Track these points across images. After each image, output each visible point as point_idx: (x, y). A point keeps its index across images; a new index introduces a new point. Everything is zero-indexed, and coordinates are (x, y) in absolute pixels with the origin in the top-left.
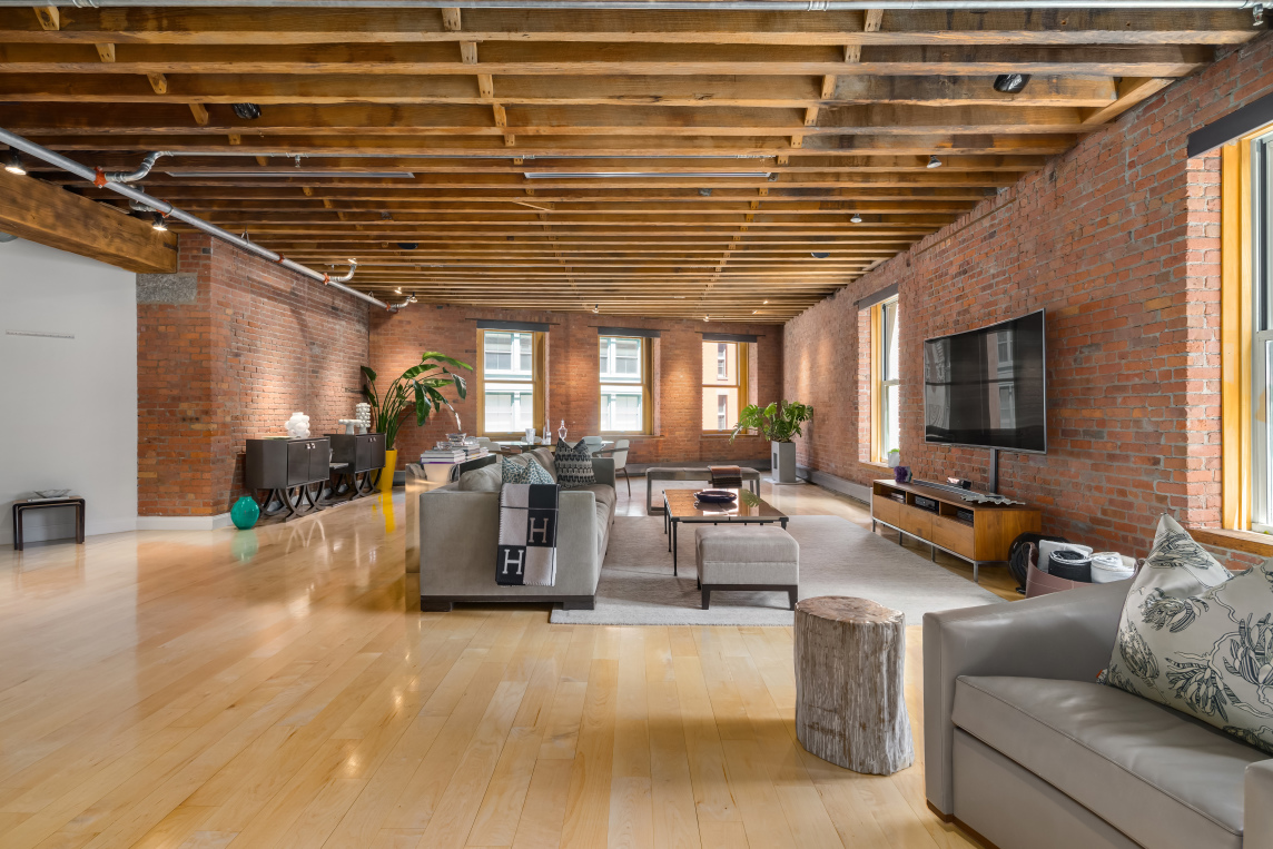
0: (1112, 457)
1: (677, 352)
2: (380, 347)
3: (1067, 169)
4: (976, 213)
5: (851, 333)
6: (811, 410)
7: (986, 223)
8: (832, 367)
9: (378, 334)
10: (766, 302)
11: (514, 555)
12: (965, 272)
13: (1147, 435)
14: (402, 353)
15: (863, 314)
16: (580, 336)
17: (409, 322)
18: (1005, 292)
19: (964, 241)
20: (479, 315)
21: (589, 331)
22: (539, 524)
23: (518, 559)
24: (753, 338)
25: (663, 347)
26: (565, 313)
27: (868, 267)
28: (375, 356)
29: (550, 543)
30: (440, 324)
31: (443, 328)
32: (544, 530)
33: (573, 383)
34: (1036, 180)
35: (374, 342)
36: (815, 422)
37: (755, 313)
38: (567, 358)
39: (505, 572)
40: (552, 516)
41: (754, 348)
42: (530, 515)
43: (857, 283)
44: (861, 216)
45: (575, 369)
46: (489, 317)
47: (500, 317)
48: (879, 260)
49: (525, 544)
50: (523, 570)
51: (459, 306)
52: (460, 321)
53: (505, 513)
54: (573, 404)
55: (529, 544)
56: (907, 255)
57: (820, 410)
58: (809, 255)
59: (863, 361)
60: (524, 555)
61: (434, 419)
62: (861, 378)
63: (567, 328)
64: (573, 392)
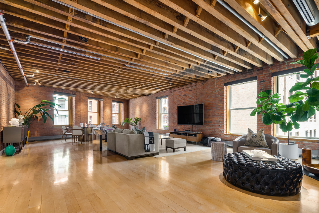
0: (213, 125)
1: (107, 105)
2: (20, 97)
3: (206, 83)
4: (188, 86)
5: (154, 103)
6: (140, 119)
7: (190, 88)
8: (148, 110)
9: (19, 93)
11: (147, 146)
12: (185, 96)
13: (218, 122)
14: (28, 99)
15: (157, 100)
16: (83, 99)
17: (31, 90)
18: (194, 100)
19: (185, 90)
20: (54, 90)
21: (86, 98)
24: (122, 103)
25: (104, 103)
26: (80, 92)
27: (161, 91)
28: (18, 100)
29: (154, 143)
30: (41, 92)
31: (42, 93)
32: (152, 141)
33: (82, 111)
34: (200, 84)
35: (17, 95)
37: (128, 97)
38: (80, 104)
39: (146, 149)
40: (153, 138)
41: (122, 105)
42: (149, 138)
43: (156, 94)
44: (172, 83)
45: (82, 107)
46: (57, 91)
47: (61, 91)
48: (164, 90)
49: (149, 143)
50: (149, 149)
51: (48, 87)
52: (48, 91)
53: (145, 138)
54: (82, 117)
56: (171, 91)
58: (155, 88)
59: (157, 109)
60: (149, 146)
61: (40, 121)
62: (157, 113)
63: (80, 96)
64: (82, 114)
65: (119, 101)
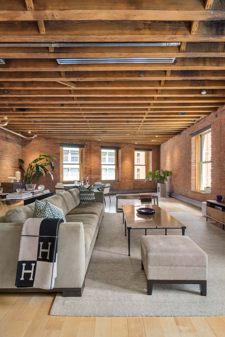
1: (127, 154)
2: (26, 152)
5: (188, 145)
6: (171, 173)
8: (180, 158)
9: (26, 148)
10: (157, 136)
11: (28, 267)
14: (34, 154)
15: (193, 138)
16: (95, 149)
17: (36, 144)
20: (61, 142)
21: (98, 147)
22: (45, 247)
23: (31, 269)
24: (150, 150)
25: (122, 152)
26: (90, 141)
28: (25, 156)
29: (51, 260)
30: (47, 145)
31: (48, 146)
32: (48, 251)
33: (92, 164)
35: (24, 151)
36: (173, 177)
37: (152, 141)
38: (90, 156)
39: (22, 279)
40: (53, 241)
41: (151, 153)
42: (40, 240)
43: (191, 127)
45: (94, 159)
46: (64, 142)
47: (68, 142)
48: (203, 116)
49: (36, 259)
50: (34, 277)
51: (54, 139)
52: (54, 144)
53: (23, 239)
54: (92, 171)
55: (38, 259)
57: (174, 172)
59: (193, 155)
60: (35, 267)
61: (45, 177)
62: (192, 161)
63: (90, 146)
64: (92, 167)
65: (146, 148)
